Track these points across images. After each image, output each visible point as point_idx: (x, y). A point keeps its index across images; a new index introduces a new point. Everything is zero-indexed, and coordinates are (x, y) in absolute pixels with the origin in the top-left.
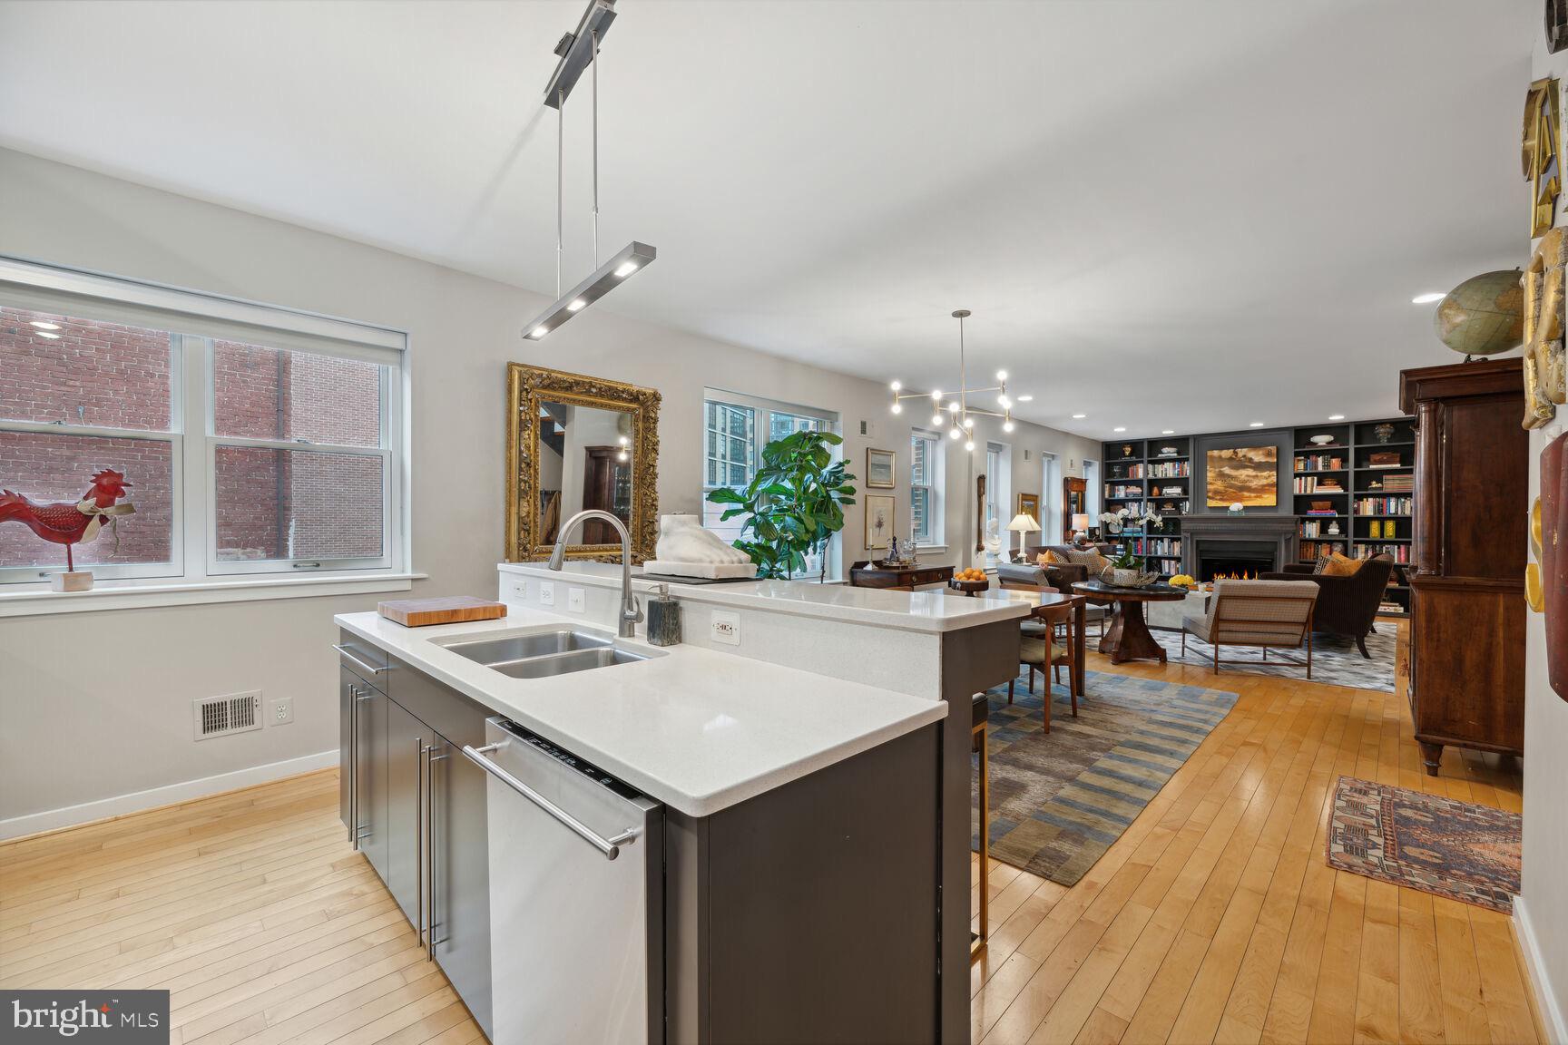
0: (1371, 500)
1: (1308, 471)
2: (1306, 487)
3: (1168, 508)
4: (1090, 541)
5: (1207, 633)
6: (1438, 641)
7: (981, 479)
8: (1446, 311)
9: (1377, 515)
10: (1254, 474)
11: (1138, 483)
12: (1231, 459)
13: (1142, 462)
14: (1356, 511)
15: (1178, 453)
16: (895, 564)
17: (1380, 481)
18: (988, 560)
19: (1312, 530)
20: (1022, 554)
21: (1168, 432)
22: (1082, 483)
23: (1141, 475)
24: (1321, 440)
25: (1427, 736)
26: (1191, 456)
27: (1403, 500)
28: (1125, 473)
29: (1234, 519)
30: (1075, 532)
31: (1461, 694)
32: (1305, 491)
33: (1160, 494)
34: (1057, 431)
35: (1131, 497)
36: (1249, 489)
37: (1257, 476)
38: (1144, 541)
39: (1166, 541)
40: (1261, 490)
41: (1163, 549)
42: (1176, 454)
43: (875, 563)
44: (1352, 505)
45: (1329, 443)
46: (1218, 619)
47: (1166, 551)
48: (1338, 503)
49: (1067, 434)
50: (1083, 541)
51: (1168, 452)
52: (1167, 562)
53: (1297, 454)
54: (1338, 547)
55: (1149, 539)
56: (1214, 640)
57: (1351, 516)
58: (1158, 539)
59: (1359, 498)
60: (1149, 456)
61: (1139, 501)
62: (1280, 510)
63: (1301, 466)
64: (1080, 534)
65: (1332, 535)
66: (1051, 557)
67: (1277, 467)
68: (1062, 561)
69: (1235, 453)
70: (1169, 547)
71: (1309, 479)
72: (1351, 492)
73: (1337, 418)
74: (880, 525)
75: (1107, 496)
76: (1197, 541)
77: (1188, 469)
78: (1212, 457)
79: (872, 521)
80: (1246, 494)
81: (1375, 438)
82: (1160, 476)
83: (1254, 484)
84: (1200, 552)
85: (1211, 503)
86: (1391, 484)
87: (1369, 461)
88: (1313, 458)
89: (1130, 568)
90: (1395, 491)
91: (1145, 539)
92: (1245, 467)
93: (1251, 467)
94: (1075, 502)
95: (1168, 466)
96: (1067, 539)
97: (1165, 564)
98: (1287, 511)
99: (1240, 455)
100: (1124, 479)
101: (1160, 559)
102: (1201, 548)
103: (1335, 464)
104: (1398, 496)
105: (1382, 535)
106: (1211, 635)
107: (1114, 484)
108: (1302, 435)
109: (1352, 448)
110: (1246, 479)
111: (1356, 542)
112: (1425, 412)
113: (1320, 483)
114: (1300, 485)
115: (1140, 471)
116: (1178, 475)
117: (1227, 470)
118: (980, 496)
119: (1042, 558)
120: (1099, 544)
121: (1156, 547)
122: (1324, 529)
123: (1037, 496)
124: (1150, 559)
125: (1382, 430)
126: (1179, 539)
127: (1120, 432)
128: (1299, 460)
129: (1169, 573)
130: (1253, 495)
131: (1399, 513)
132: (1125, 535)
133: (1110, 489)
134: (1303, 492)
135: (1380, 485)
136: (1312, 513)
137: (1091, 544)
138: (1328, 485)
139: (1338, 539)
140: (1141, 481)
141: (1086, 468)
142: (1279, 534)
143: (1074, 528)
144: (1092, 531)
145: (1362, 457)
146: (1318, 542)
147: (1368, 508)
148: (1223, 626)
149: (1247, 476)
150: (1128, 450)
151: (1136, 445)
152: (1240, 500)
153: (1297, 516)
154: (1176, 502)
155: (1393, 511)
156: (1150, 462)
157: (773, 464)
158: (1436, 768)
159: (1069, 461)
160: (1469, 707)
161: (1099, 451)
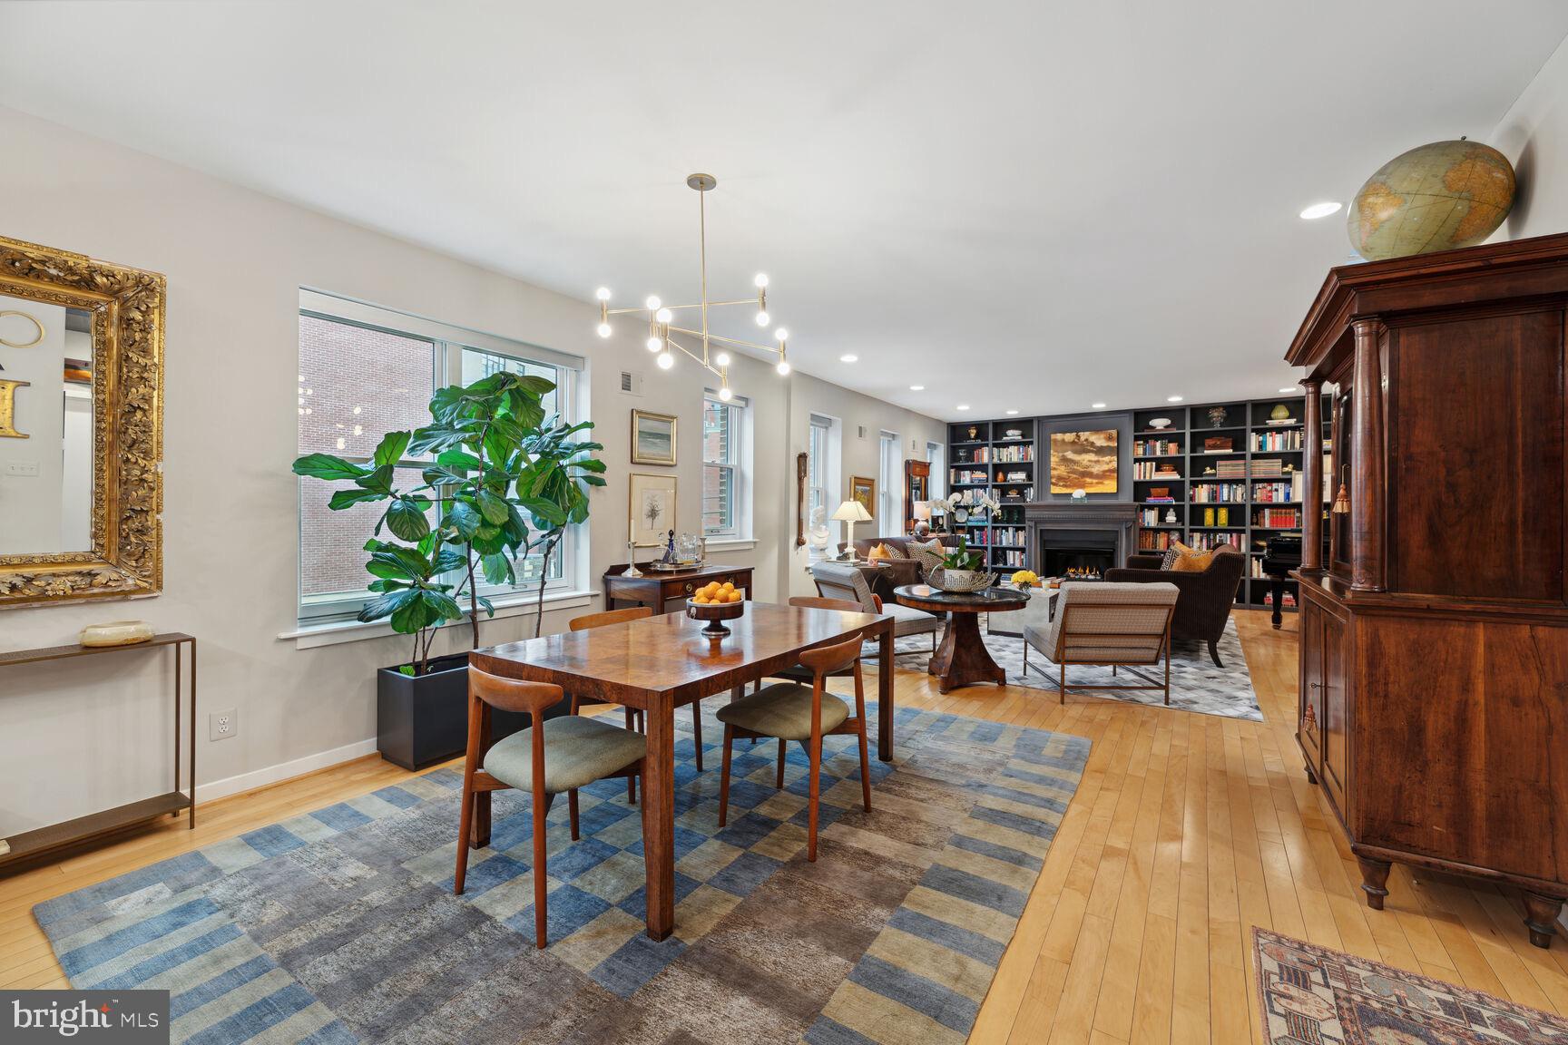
0: (1205, 486)
1: (1147, 456)
2: (1145, 473)
3: (1013, 494)
4: (933, 531)
5: (1052, 650)
6: (1386, 696)
7: (802, 458)
8: (1371, 200)
9: (1212, 503)
10: (1096, 458)
11: (983, 468)
12: (1074, 442)
13: (987, 445)
14: (1192, 498)
15: (1023, 436)
16: (668, 567)
17: (1213, 467)
18: (811, 556)
19: (1151, 518)
20: (850, 549)
21: (1012, 413)
22: (925, 467)
23: (986, 459)
24: (1159, 423)
25: (1371, 847)
26: (1035, 440)
27: (1235, 487)
28: (970, 457)
29: (1078, 507)
30: (916, 521)
31: (1420, 782)
32: (1145, 477)
33: (1005, 481)
34: (896, 406)
35: (976, 483)
36: (1090, 475)
37: (1098, 461)
38: (989, 531)
39: (1011, 530)
40: (1103, 476)
41: (1007, 538)
42: (1020, 437)
43: (639, 566)
44: (1188, 492)
45: (1167, 427)
46: (1064, 633)
47: (1011, 541)
48: (1175, 489)
49: (908, 412)
50: (925, 531)
51: (1013, 434)
52: (1011, 552)
53: (1137, 438)
54: (1175, 536)
55: (995, 528)
56: (1060, 659)
57: (1187, 504)
58: (1003, 528)
59: (1194, 484)
60: (995, 438)
61: (984, 487)
62: (1120, 497)
63: (1140, 451)
64: (921, 524)
65: (1169, 523)
66: (884, 552)
67: (1118, 451)
68: (896, 556)
69: (1078, 436)
70: (1014, 536)
71: (1148, 464)
72: (1188, 479)
73: (1175, 400)
74: (653, 514)
75: (952, 482)
76: (1041, 530)
77: (1032, 453)
78: (1055, 441)
79: (641, 508)
80: (1088, 480)
81: (1209, 422)
82: (1004, 460)
83: (1096, 469)
84: (1044, 543)
85: (1055, 490)
86: (1224, 470)
87: (1203, 446)
88: (1151, 442)
89: (962, 568)
90: (1228, 477)
91: (990, 528)
92: (1089, 451)
93: (1092, 452)
94: (917, 488)
95: (1013, 449)
96: (908, 529)
97: (1010, 554)
98: (1127, 498)
99: (1082, 438)
100: (970, 463)
101: (1004, 550)
102: (1046, 538)
103: (1173, 449)
104: (1230, 482)
105: (1216, 523)
106: (1057, 652)
107: (959, 469)
108: (1141, 417)
109: (1188, 432)
110: (1088, 464)
111: (1192, 531)
112: (1363, 335)
113: (1158, 469)
114: (1140, 471)
115: (985, 456)
116: (1023, 459)
117: (1070, 455)
118: (800, 480)
119: (875, 553)
120: (942, 535)
121: (1001, 537)
122: (1162, 518)
123: (873, 480)
124: (995, 550)
125: (1216, 414)
126: (1023, 529)
127: (965, 411)
128: (1138, 445)
129: (1014, 564)
130: (1095, 481)
131: (1231, 500)
132: (970, 524)
133: (955, 474)
134: (1142, 478)
135: (1213, 471)
136: (1150, 501)
137: (934, 535)
138: (1166, 470)
139: (1174, 527)
140: (987, 465)
141: (931, 452)
142: (1119, 521)
143: (915, 517)
144: (935, 520)
145: (1197, 441)
146: (1156, 531)
147: (1202, 494)
148: (1070, 642)
149: (1089, 461)
150: (973, 432)
151: (981, 427)
152: (1082, 486)
153: (1137, 503)
154: (1021, 489)
155: (1225, 498)
156: (995, 445)
157: (444, 422)
158: (1381, 897)
159: (912, 444)
160: (1433, 803)
161: (944, 433)
